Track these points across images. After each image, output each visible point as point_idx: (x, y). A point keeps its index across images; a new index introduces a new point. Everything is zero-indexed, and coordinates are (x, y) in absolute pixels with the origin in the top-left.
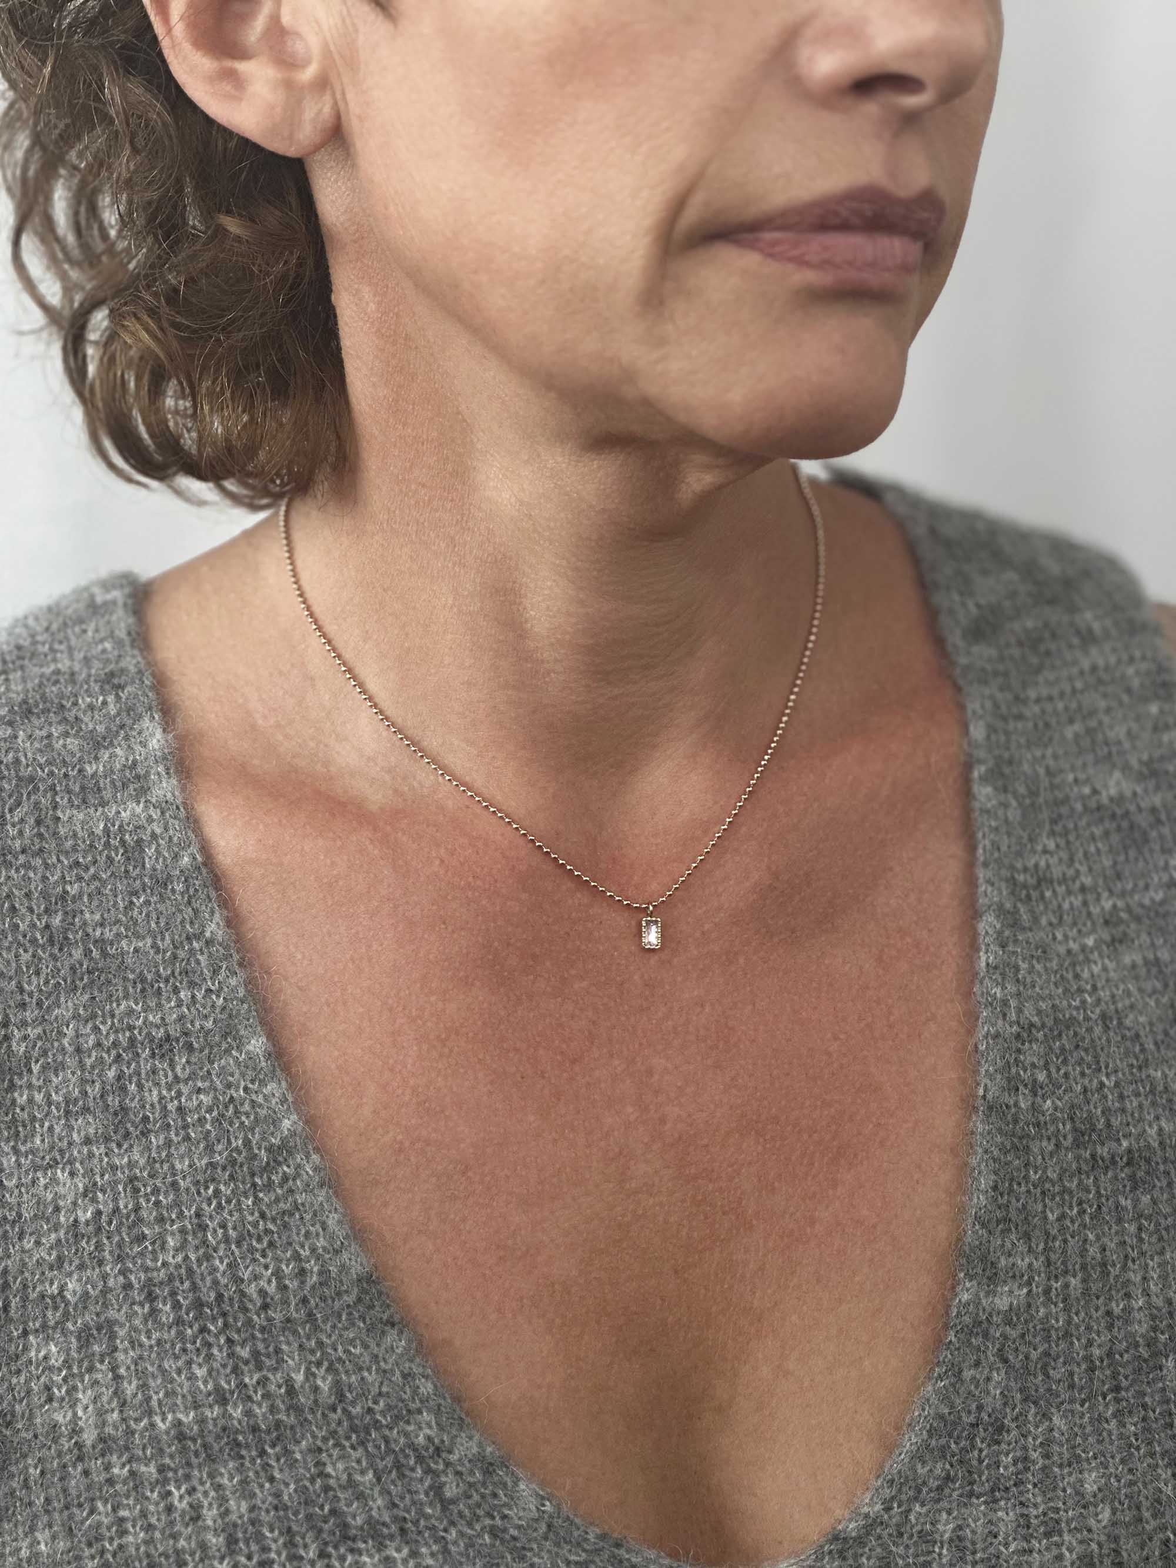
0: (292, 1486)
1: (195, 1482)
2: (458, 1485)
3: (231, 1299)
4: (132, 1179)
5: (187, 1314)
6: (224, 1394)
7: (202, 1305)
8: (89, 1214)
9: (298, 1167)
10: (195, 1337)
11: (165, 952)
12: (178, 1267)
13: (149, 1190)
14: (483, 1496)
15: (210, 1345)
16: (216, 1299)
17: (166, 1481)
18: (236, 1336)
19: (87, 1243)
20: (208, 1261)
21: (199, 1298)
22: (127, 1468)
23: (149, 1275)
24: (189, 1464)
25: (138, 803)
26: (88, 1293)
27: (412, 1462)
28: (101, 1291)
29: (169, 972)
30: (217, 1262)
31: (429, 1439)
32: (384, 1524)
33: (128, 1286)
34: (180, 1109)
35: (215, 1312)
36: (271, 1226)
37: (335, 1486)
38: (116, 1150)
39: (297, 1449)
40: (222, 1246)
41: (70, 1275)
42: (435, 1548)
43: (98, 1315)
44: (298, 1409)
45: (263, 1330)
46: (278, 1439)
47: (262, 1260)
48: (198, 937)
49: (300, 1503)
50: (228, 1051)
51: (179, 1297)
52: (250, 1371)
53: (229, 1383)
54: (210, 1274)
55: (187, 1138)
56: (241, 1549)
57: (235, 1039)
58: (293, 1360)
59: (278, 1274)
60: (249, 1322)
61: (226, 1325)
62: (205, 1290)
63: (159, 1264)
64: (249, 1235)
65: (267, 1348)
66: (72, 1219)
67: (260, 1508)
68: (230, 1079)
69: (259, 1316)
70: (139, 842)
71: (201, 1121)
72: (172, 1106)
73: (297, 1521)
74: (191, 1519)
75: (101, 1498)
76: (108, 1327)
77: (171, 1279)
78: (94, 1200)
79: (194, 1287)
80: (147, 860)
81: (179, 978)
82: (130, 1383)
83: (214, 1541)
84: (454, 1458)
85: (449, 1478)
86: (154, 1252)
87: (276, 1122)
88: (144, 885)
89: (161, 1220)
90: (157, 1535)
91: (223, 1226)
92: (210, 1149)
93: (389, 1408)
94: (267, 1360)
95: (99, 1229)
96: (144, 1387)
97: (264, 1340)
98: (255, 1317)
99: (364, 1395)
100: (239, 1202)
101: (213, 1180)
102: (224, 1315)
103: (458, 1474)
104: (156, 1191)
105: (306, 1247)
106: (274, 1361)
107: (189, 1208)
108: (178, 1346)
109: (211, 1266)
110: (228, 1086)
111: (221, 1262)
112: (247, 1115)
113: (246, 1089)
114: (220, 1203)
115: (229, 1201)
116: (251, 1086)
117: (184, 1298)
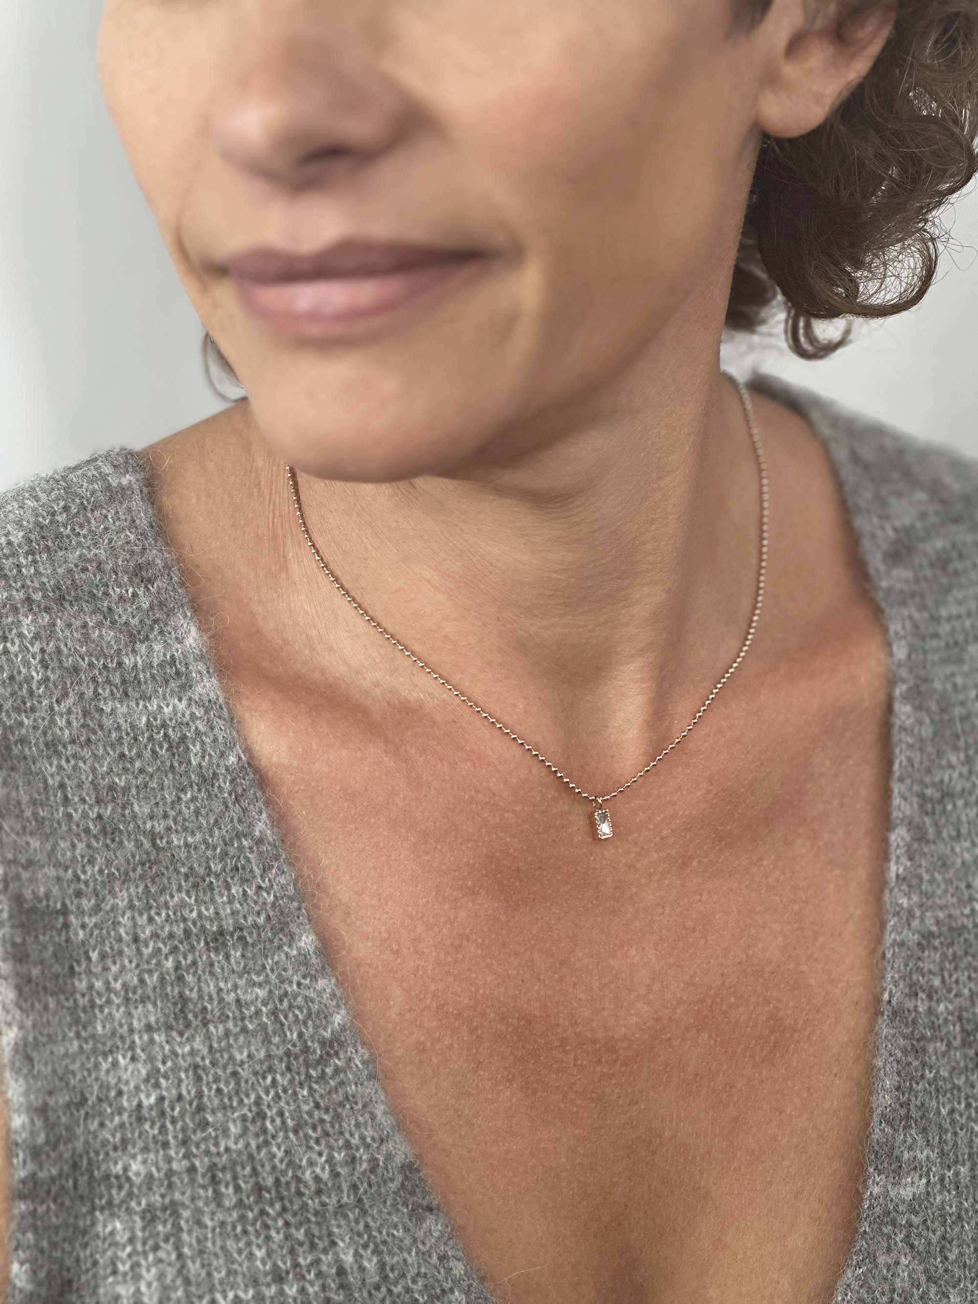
3: (288, 1184)
4: (194, 1067)
5: (248, 1198)
6: (281, 1274)
7: (261, 1189)
8: (151, 1100)
9: (349, 1060)
10: (256, 1220)
11: (215, 848)
12: (239, 1152)
13: (211, 1078)
15: (267, 1227)
16: (275, 1184)
18: (292, 1219)
19: (151, 1127)
20: (267, 1147)
21: (259, 1182)
23: (213, 1159)
25: (180, 700)
28: (165, 1174)
30: (275, 1149)
33: (192, 1169)
34: (238, 1001)
35: (273, 1196)
36: (324, 1116)
40: (280, 1133)
41: (134, 1156)
43: (162, 1196)
45: (317, 1213)
47: (317, 1147)
48: (247, 835)
50: (280, 947)
51: (240, 1182)
52: (304, 1252)
53: (285, 1263)
54: (269, 1160)
55: (244, 1030)
57: (286, 935)
58: (343, 1242)
59: (331, 1161)
60: (304, 1207)
61: (283, 1208)
62: (264, 1175)
63: (222, 1149)
64: (305, 1124)
65: (320, 1230)
66: (135, 1103)
68: (284, 973)
69: (313, 1200)
70: (183, 738)
72: (229, 999)
77: (234, 1163)
78: (157, 1086)
79: (255, 1173)
80: (193, 757)
81: (230, 874)
82: (194, 1262)
86: (216, 1138)
87: (325, 1016)
88: (191, 781)
89: (223, 1107)
91: (281, 1115)
92: (267, 1040)
94: (320, 1243)
95: (162, 1114)
96: (207, 1265)
97: (318, 1223)
98: (309, 1202)
99: (403, 1275)
100: (295, 1093)
101: (271, 1070)
102: (282, 1199)
104: (217, 1080)
105: (357, 1136)
106: (327, 1243)
107: (248, 1096)
108: (239, 1229)
109: (270, 1153)
110: (282, 980)
111: (279, 1149)
112: (300, 1009)
113: (298, 984)
114: (277, 1093)
115: (285, 1091)
116: (303, 981)
117: (245, 1183)
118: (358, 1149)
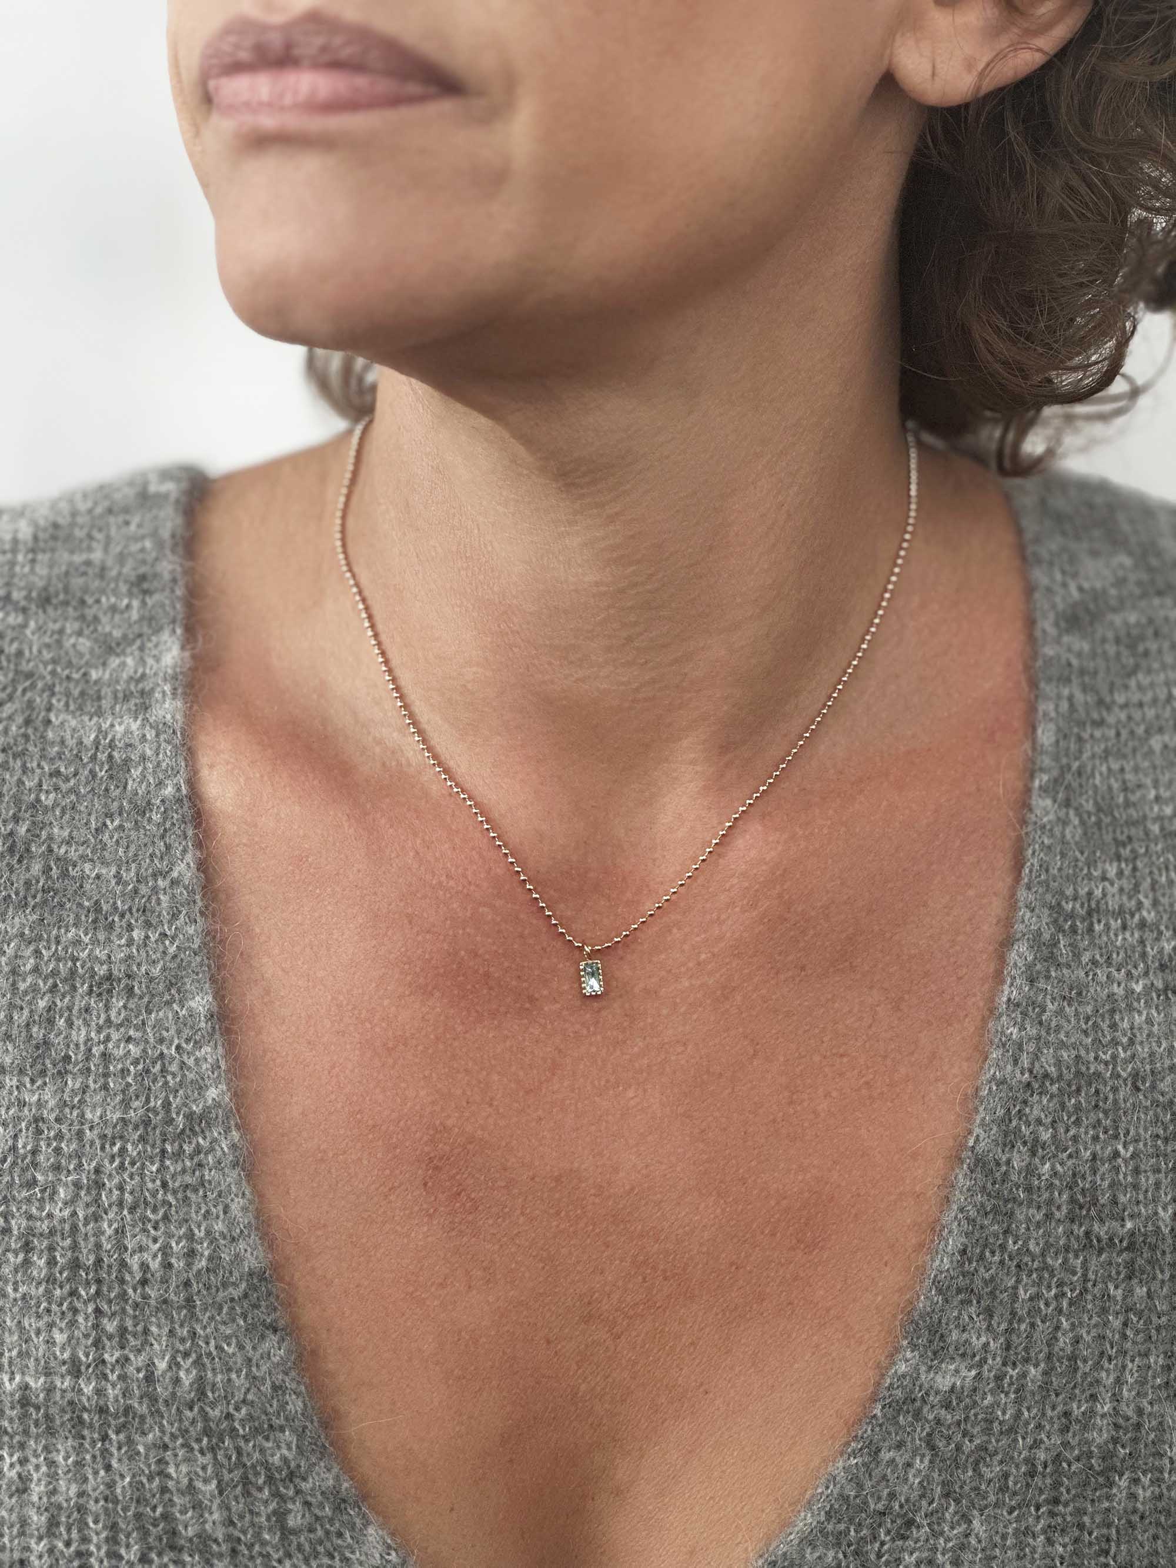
0: (128, 1480)
1: (29, 1453)
2: (304, 1516)
3: (110, 1266)
4: (38, 1119)
5: (61, 1274)
6: (79, 1366)
7: (78, 1266)
9: (214, 1141)
10: (63, 1299)
11: (127, 884)
12: (63, 1221)
13: (52, 1134)
14: (328, 1533)
15: (75, 1310)
16: (95, 1264)
18: (106, 1307)
20: (96, 1221)
21: (77, 1258)
23: (32, 1223)
24: (26, 1432)
25: (135, 720)
27: (261, 1481)
29: (126, 907)
30: (105, 1225)
32: (216, 1541)
34: (105, 1055)
35: (90, 1276)
36: (170, 1198)
37: (173, 1489)
38: (28, 1086)
39: (141, 1441)
40: (115, 1209)
44: (154, 1399)
45: (135, 1305)
46: (124, 1426)
47: (152, 1232)
48: (164, 875)
49: (131, 1499)
50: (169, 1004)
51: (56, 1253)
52: (112, 1348)
53: (86, 1355)
54: (94, 1235)
55: (105, 1087)
56: (61, 1534)
57: (179, 991)
58: (160, 1344)
59: (165, 1250)
60: (123, 1296)
61: (98, 1293)
62: (85, 1251)
63: (44, 1214)
64: (146, 1203)
65: (135, 1326)
68: (165, 1034)
69: (135, 1290)
70: (127, 761)
71: (124, 1071)
72: (97, 1050)
73: (125, 1518)
77: (52, 1232)
79: (74, 1246)
80: (130, 782)
81: (136, 915)
84: (307, 1485)
85: (295, 1507)
86: (42, 1200)
87: (201, 1089)
88: (121, 808)
89: (57, 1168)
91: (121, 1188)
92: (126, 1103)
93: (250, 1417)
94: (132, 1339)
97: (135, 1317)
98: (130, 1291)
100: (143, 1167)
101: (121, 1137)
102: (99, 1282)
103: (307, 1504)
104: (59, 1137)
105: (203, 1228)
106: (139, 1343)
107: (89, 1161)
108: (43, 1305)
109: (98, 1228)
110: (161, 1041)
111: (110, 1226)
112: (174, 1075)
113: (178, 1047)
114: (122, 1164)
115: (133, 1163)
116: (184, 1045)
117: (62, 1256)
118: (201, 1243)
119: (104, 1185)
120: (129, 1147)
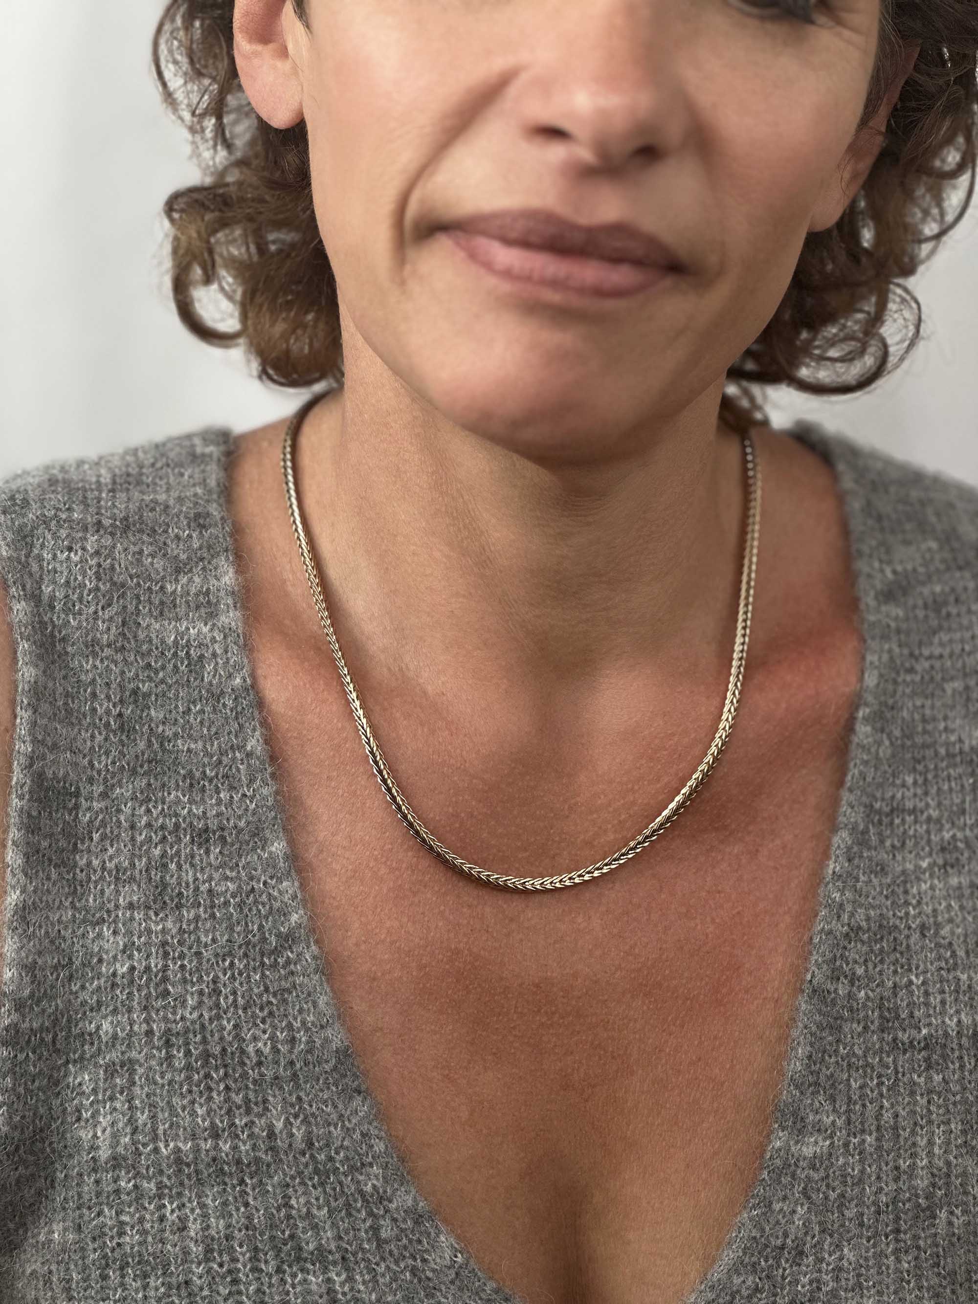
0: (262, 1212)
1: (185, 1200)
2: (392, 1229)
3: (233, 1054)
4: (164, 944)
5: (196, 1063)
6: (217, 1131)
8: (125, 969)
9: (300, 954)
10: (200, 1081)
12: (193, 1022)
13: (177, 954)
14: (410, 1241)
15: (210, 1089)
16: (221, 1053)
17: (160, 1197)
18: (233, 1085)
19: (121, 992)
20: (218, 1020)
21: (207, 1050)
22: (133, 1182)
23: (169, 1025)
24: (182, 1184)
25: (206, 625)
26: (117, 1034)
27: (359, 1205)
28: (127, 1035)
29: (213, 774)
30: (225, 1022)
31: (374, 1186)
32: (330, 1252)
33: (150, 1032)
34: (210, 891)
35: (218, 1063)
36: (272, 999)
37: (296, 1216)
38: (154, 918)
39: (269, 1182)
40: (231, 1009)
41: (105, 1017)
42: (367, 1277)
43: (123, 1053)
44: (275, 1150)
45: (255, 1082)
46: (256, 1172)
47: (262, 1025)
48: (241, 748)
50: (254, 849)
51: (191, 1047)
52: (240, 1115)
53: (222, 1122)
54: (218, 1031)
55: (213, 916)
56: (215, 1257)
57: (261, 840)
58: (276, 1110)
59: (273, 1039)
60: (244, 1075)
61: (226, 1074)
62: (213, 1044)
63: (178, 1017)
64: (255, 1004)
65: (256, 1097)
66: (111, 971)
67: (234, 1227)
68: (254, 872)
69: (253, 1070)
70: (202, 658)
71: (226, 903)
72: (204, 888)
73: (262, 1241)
74: (178, 1229)
75: (107, 1204)
76: (129, 1065)
77: (187, 1031)
78: (131, 957)
79: (204, 1041)
80: (206, 675)
81: (221, 780)
82: (143, 1113)
83: (195, 1249)
84: (393, 1206)
85: (385, 1223)
86: (175, 1007)
87: (284, 913)
88: (201, 696)
89: (185, 981)
90: (150, 1239)
91: (234, 993)
92: (230, 928)
93: (347, 1158)
94: (255, 1107)
95: (132, 982)
96: (153, 1117)
97: (255, 1091)
98: (250, 1071)
99: (327, 1145)
100: (249, 976)
101: (230, 954)
102: (225, 1066)
103: (395, 1220)
104: (182, 956)
105: (299, 1020)
106: (261, 1109)
107: (208, 975)
108: (185, 1088)
109: (221, 1025)
110: (252, 878)
111: (228, 1022)
112: (264, 904)
113: (265, 883)
114: (233, 974)
115: (240, 974)
116: (269, 881)
117: (196, 1049)
118: (299, 1032)
119: (221, 992)
120: (236, 961)
